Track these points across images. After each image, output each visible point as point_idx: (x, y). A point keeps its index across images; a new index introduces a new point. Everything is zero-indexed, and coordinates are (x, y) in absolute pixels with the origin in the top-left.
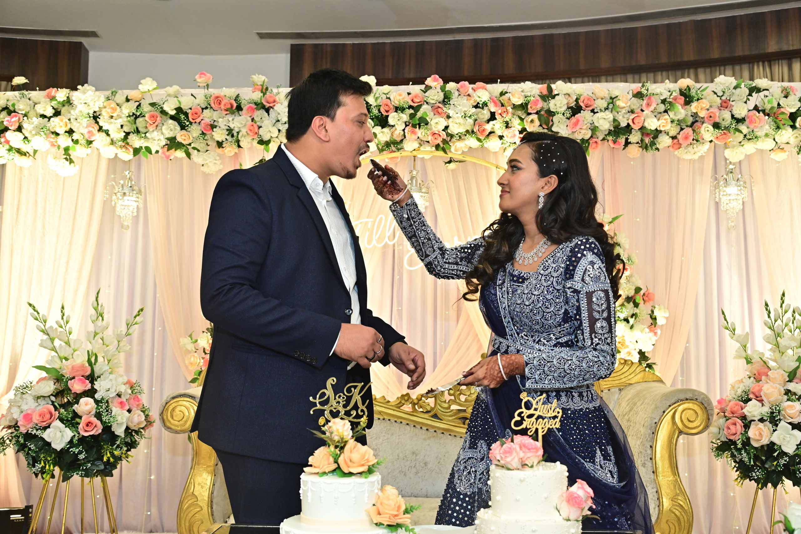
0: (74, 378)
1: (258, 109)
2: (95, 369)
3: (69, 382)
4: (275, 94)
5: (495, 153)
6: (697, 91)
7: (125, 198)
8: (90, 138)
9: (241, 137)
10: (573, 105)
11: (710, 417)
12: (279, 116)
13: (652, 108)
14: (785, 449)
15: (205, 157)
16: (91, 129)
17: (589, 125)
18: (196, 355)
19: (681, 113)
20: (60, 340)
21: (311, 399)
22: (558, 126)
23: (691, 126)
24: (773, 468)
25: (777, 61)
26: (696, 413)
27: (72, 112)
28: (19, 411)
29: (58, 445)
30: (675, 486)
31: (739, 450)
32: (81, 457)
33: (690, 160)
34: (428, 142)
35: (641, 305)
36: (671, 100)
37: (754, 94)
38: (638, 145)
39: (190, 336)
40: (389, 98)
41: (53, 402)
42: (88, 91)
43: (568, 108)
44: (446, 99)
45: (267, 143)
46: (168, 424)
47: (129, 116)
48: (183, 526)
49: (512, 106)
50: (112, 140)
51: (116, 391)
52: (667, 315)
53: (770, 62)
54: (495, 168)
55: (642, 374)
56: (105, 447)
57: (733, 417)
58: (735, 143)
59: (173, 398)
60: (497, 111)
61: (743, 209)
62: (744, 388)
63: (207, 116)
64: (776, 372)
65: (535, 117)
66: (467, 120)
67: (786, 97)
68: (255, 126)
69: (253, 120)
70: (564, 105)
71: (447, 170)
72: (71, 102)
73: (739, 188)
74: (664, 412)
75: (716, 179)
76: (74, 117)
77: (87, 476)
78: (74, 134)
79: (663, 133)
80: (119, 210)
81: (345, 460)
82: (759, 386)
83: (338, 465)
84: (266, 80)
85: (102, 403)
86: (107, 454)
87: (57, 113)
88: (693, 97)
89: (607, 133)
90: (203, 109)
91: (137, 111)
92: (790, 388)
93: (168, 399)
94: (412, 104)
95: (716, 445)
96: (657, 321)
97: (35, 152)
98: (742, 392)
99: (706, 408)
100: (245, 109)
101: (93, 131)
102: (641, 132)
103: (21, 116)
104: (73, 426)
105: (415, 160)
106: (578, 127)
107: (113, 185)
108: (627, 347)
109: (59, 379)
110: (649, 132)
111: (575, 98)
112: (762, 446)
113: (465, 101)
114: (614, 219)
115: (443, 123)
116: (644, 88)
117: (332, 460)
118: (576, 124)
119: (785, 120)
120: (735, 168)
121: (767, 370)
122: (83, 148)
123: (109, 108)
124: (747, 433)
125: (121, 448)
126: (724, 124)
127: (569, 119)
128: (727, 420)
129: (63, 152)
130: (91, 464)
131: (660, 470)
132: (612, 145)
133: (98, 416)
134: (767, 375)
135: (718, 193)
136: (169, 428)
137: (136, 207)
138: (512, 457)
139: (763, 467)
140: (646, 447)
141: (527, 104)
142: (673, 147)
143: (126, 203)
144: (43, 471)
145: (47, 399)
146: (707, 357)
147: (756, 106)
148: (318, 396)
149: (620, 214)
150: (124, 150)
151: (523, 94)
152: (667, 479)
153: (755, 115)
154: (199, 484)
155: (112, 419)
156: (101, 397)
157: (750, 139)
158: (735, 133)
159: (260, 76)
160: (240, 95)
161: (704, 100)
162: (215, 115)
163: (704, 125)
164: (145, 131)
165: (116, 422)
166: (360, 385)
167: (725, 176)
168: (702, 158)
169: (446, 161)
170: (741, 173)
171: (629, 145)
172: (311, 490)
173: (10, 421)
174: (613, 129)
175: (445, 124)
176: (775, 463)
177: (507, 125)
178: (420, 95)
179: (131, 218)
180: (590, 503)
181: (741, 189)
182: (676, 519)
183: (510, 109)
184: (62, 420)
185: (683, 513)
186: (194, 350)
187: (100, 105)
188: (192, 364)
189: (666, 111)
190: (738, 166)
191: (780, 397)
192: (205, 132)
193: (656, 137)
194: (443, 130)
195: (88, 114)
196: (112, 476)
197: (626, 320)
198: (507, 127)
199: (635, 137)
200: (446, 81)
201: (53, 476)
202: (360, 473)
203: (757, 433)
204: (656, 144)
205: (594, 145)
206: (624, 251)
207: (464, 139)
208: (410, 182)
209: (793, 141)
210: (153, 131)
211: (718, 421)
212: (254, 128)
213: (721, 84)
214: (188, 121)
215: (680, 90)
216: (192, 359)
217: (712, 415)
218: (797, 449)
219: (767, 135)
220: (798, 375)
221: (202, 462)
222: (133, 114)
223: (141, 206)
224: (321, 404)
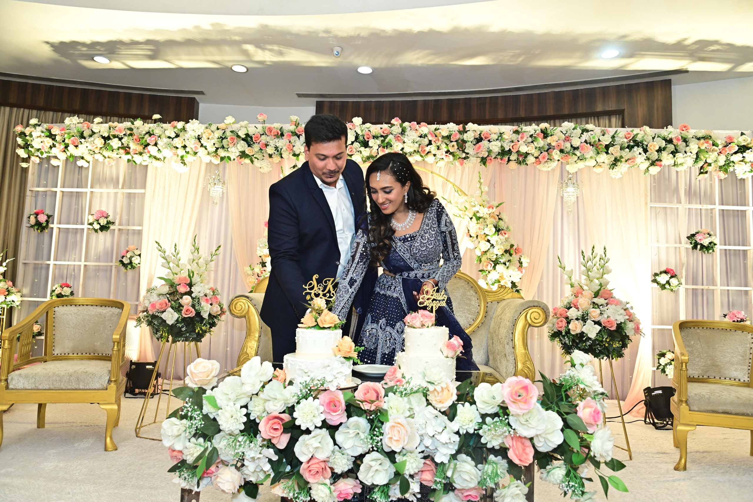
0: (180, 284)
1: (293, 136)
2: (192, 280)
3: (178, 287)
5: (432, 164)
6: (551, 131)
7: (216, 186)
8: (195, 150)
9: (283, 152)
10: (477, 137)
13: (524, 140)
14: (590, 336)
15: (261, 163)
16: (196, 145)
17: (487, 149)
18: (253, 277)
19: (541, 143)
20: (173, 263)
21: (304, 286)
22: (468, 149)
23: (547, 151)
24: (583, 347)
25: (602, 116)
26: (539, 314)
27: (186, 135)
28: (148, 302)
29: (170, 322)
30: (525, 356)
31: (564, 336)
32: (183, 329)
33: (546, 171)
35: (514, 255)
36: (535, 135)
37: (584, 133)
38: (515, 161)
39: (250, 266)
40: (370, 131)
41: (168, 298)
42: (195, 123)
43: (475, 139)
44: (403, 132)
45: (297, 155)
46: (233, 312)
47: (219, 138)
49: (442, 137)
50: (208, 152)
51: (204, 293)
52: (529, 261)
53: (598, 116)
54: (431, 173)
55: (511, 294)
56: (197, 324)
57: (561, 317)
58: (572, 162)
59: (236, 297)
60: (433, 139)
61: (577, 201)
62: (568, 301)
63: (264, 139)
64: (587, 292)
65: (455, 143)
66: (415, 144)
67: (603, 135)
69: (290, 142)
70: (472, 137)
72: (186, 129)
73: (574, 188)
74: (521, 313)
75: (561, 183)
76: (187, 138)
77: (186, 340)
78: (187, 148)
79: (530, 155)
80: (212, 193)
81: (321, 320)
82: (577, 300)
83: (317, 323)
84: (298, 119)
85: (195, 299)
86: (198, 329)
87: (177, 136)
88: (548, 134)
89: (497, 154)
90: (261, 135)
91: (223, 135)
92: (594, 302)
93: (233, 298)
94: (383, 134)
95: (551, 334)
96: (523, 265)
97: (165, 158)
98: (567, 303)
99: (545, 312)
100: (285, 135)
101: (198, 146)
102: (517, 154)
103: (157, 137)
104: (179, 311)
106: (480, 150)
107: (209, 178)
108: (505, 279)
109: (172, 285)
110: (522, 154)
111: (479, 133)
112: (577, 334)
113: (414, 133)
114: (500, 204)
116: (520, 128)
117: (314, 320)
118: (479, 148)
119: (602, 148)
120: (572, 176)
121: (582, 291)
122: (192, 156)
123: (207, 133)
124: (568, 326)
125: (206, 326)
126: (566, 150)
127: (475, 145)
128: (557, 319)
129: (180, 159)
130: (189, 334)
131: (517, 347)
132: (500, 161)
133: (193, 306)
134: (582, 294)
135: (562, 191)
136: (233, 314)
137: (221, 192)
138: (417, 321)
139: (577, 347)
140: (510, 334)
141: (450, 136)
142: (536, 163)
143: (216, 189)
144: (161, 337)
145: (165, 296)
146: (553, 289)
147: (586, 140)
148: (308, 285)
149: (504, 202)
150: (215, 158)
151: (448, 130)
152: (521, 352)
153: (585, 145)
154: (250, 347)
155: (201, 309)
156: (195, 296)
157: (581, 160)
158: (572, 156)
159: (295, 116)
160: (283, 128)
161: (555, 136)
162: (268, 139)
163: (555, 150)
164: (227, 147)
165: (203, 310)
166: (332, 279)
167: (567, 182)
168: (553, 170)
170: (576, 179)
171: (510, 162)
172: (302, 337)
173: (144, 308)
174: (501, 152)
175: (402, 146)
176: (584, 344)
178: (388, 130)
179: (219, 198)
180: (461, 349)
181: (576, 189)
183: (440, 138)
184: (172, 308)
185: (529, 372)
186: (252, 274)
187: (202, 131)
188: (250, 282)
189: (532, 142)
190: (575, 175)
191: (588, 306)
192: (262, 148)
193: (526, 157)
195: (195, 136)
196: (201, 342)
197: (505, 264)
198: (438, 149)
199: (513, 157)
200: (403, 122)
201: (168, 341)
202: (329, 328)
203: (574, 326)
204: (526, 161)
205: (489, 161)
206: (505, 223)
207: (413, 156)
209: (607, 161)
210: (232, 147)
211: (552, 320)
212: (290, 146)
213: (565, 127)
214: (252, 141)
215: (541, 130)
216: (251, 279)
217: (549, 316)
218: (597, 336)
219: (591, 158)
220: (600, 294)
221: (252, 334)
222: (221, 137)
223: (225, 191)
224: (309, 289)
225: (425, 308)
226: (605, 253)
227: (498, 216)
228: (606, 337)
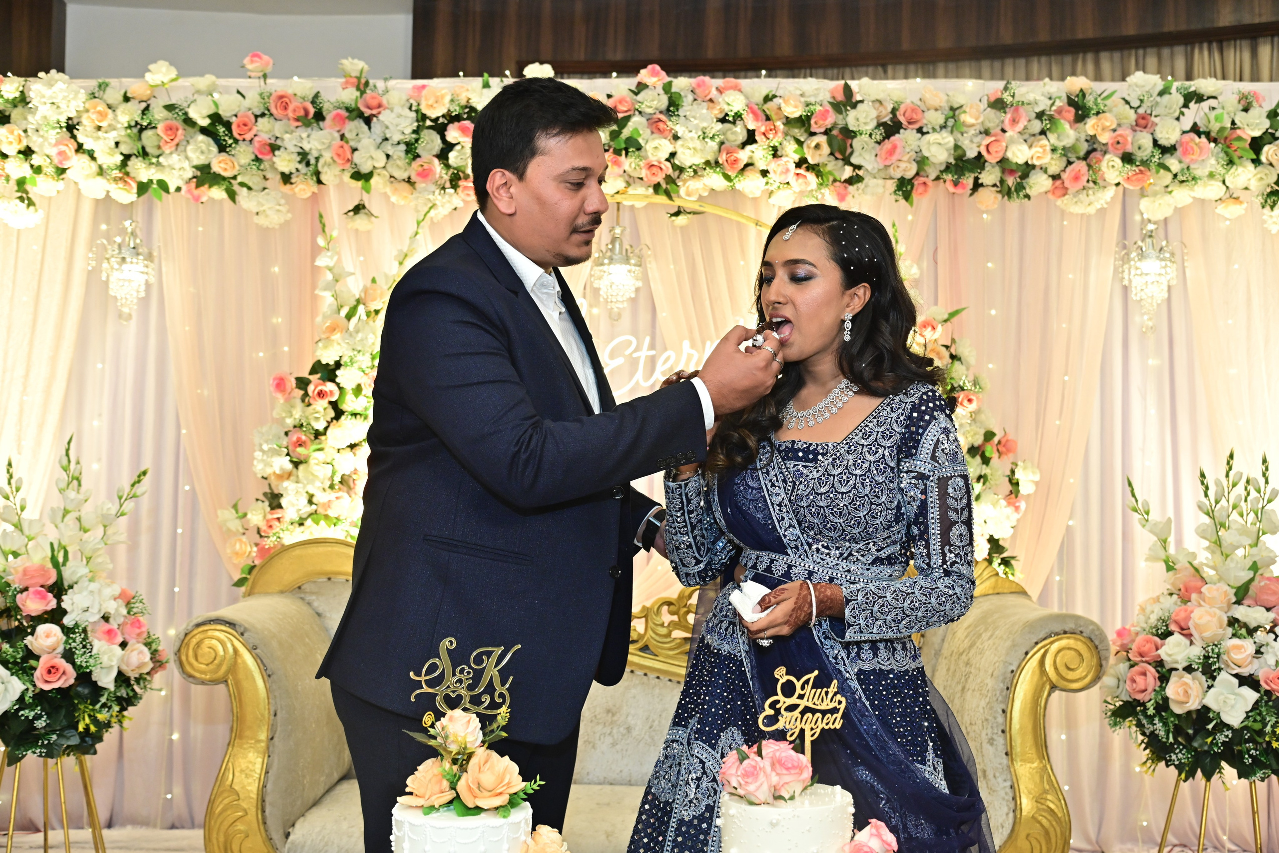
0: (26, 589)
1: (351, 119)
2: (63, 573)
3: (19, 596)
4: (381, 92)
5: (755, 199)
6: (1096, 99)
7: (124, 266)
8: (61, 163)
9: (323, 166)
10: (887, 119)
11: (1104, 663)
12: (387, 131)
13: (1020, 126)
14: (1226, 719)
15: (261, 200)
16: (63, 148)
17: (913, 154)
18: (244, 538)
19: (1068, 136)
21: (412, 675)
22: (860, 155)
23: (1086, 157)
24: (1206, 748)
25: (1233, 42)
26: (1080, 655)
27: (30, 118)
30: (1042, 777)
31: (1151, 718)
32: (40, 724)
33: (1082, 215)
34: (641, 179)
35: (995, 461)
36: (1052, 113)
37: (1192, 105)
38: (995, 189)
39: (235, 507)
42: (57, 81)
43: (879, 125)
44: (673, 105)
45: (367, 177)
46: (188, 669)
47: (130, 127)
48: (215, 841)
49: (784, 120)
50: (100, 167)
51: (100, 610)
52: (1037, 478)
53: (1220, 42)
54: (754, 225)
55: (993, 579)
56: (82, 707)
57: (1143, 662)
58: (1157, 188)
59: (198, 625)
60: (759, 127)
61: (1169, 299)
62: (1160, 613)
63: (265, 130)
64: (1214, 587)
65: (822, 139)
66: (707, 143)
67: (1246, 110)
68: (346, 147)
69: (342, 137)
70: (872, 120)
71: (674, 227)
72: (28, 100)
73: (1163, 263)
74: (1027, 653)
75: (1125, 247)
76: (34, 127)
77: (49, 754)
78: (34, 156)
79: (1037, 169)
80: (114, 289)
82: (1186, 611)
83: (457, 793)
84: (366, 67)
85: (74, 633)
86: (84, 719)
88: (1090, 109)
89: (943, 167)
90: (256, 117)
91: (142, 118)
92: (1236, 616)
93: (190, 628)
95: (1112, 707)
96: (1020, 488)
98: (1158, 620)
99: (1096, 647)
100: (329, 118)
101: (67, 151)
102: (1001, 167)
104: (24, 673)
105: (618, 209)
106: (895, 158)
107: (103, 244)
110: (1014, 168)
111: (890, 107)
112: (1189, 713)
113: (705, 111)
114: (953, 315)
115: (665, 147)
116: (1008, 93)
117: (446, 784)
118: (891, 152)
119: (1243, 149)
120: (1157, 229)
121: (1200, 583)
122: (50, 180)
123: (93, 113)
124: (1164, 689)
125: (110, 708)
126: (1140, 155)
127: (879, 143)
128: (1132, 666)
129: (16, 188)
130: (58, 735)
131: (1018, 749)
132: (951, 189)
133: (69, 655)
134: (1201, 592)
135: (1127, 271)
136: (190, 676)
137: (143, 282)
138: (758, 784)
139: (1188, 747)
140: (996, 712)
141: (808, 118)
142: (1054, 193)
143: (126, 275)
146: (1102, 542)
147: (1195, 124)
148: (424, 670)
149: (963, 306)
150: (121, 185)
151: (803, 99)
152: (1029, 765)
153: (1192, 140)
154: (242, 771)
155: (92, 661)
156: (74, 623)
157: (1183, 182)
158: (1158, 172)
159: (356, 61)
160: (322, 94)
161: (1107, 115)
162: (278, 128)
163: (1108, 157)
164: (157, 152)
165: (99, 666)
167: (1140, 243)
168: (1102, 211)
169: (672, 212)
170: (1166, 238)
171: (981, 189)
172: (409, 837)
174: (953, 162)
175: (671, 149)
176: (1209, 740)
177: (776, 153)
178: (628, 99)
179: (135, 301)
181: (1166, 266)
182: (1043, 833)
183: (780, 125)
184: (5, 663)
185: (1054, 823)
186: (242, 531)
187: (78, 106)
188: (237, 554)
189: (1043, 133)
190: (1162, 225)
191: (1221, 631)
192: (260, 156)
193: (1025, 176)
194: (667, 160)
195: (58, 122)
196: (95, 753)
198: (775, 155)
199: (989, 176)
200: (673, 76)
202: (495, 809)
203: (1181, 691)
204: (1024, 188)
205: (921, 189)
206: (968, 369)
207: (702, 176)
208: (610, 246)
209: (1254, 185)
210: (171, 153)
211: (1116, 667)
212: (344, 151)
213: (1137, 86)
214: (231, 137)
215: (1069, 98)
216: (238, 546)
217: (1107, 659)
218: (1248, 717)
219: (1211, 175)
220: (1252, 592)
221: (248, 733)
222: (137, 123)
223: (152, 280)
224: (429, 683)
226: (1264, 475)
227: (947, 347)
228: (1274, 720)
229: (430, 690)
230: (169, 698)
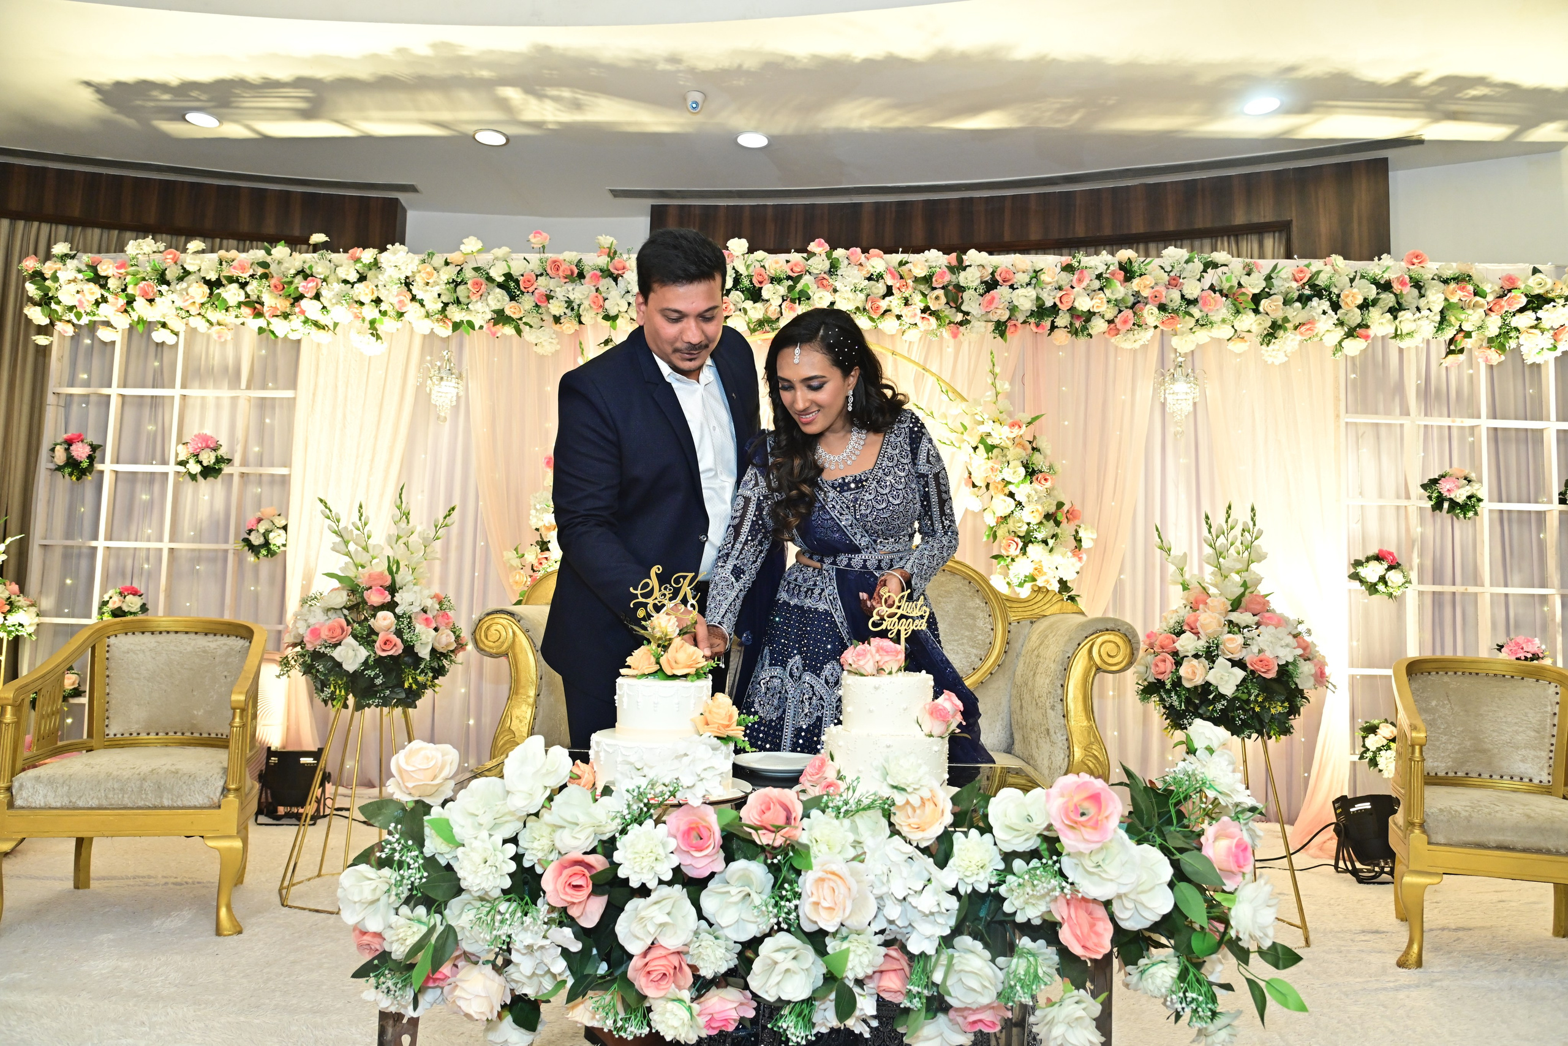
0: (370, 588)
1: (603, 277)
2: (396, 579)
3: (366, 593)
4: (623, 259)
5: (892, 336)
6: (1139, 265)
7: (443, 383)
8: (400, 309)
9: (583, 311)
10: (988, 278)
11: (1135, 653)
13: (1084, 284)
14: (1222, 690)
15: (539, 335)
16: (402, 298)
17: (1007, 304)
18: (522, 572)
19: (1119, 292)
20: (356, 544)
21: (632, 589)
22: (968, 304)
23: (1132, 307)
24: (1209, 714)
25: (1244, 236)
26: (1118, 646)
27: (380, 277)
28: (305, 625)
29: (350, 666)
30: (1089, 733)
31: (1168, 692)
32: (379, 681)
33: (1130, 349)
35: (1064, 525)
36: (1108, 275)
37: (1209, 270)
38: (1066, 329)
39: (516, 550)
40: (763, 267)
41: (345, 616)
42: (399, 252)
43: (982, 283)
44: (833, 269)
45: (614, 318)
46: (481, 645)
47: (448, 283)
49: (914, 279)
50: (427, 312)
51: (421, 605)
52: (1095, 536)
53: (1236, 235)
55: (1059, 604)
56: (407, 671)
57: (1163, 652)
58: (1184, 330)
59: (488, 614)
60: (895, 284)
61: (1194, 412)
62: (1177, 619)
63: (543, 285)
64: (1216, 600)
65: (941, 292)
66: (857, 294)
67: (1249, 274)
68: (600, 297)
69: (597, 290)
70: (977, 279)
72: (379, 265)
73: (1189, 386)
74: (1079, 644)
75: (1161, 373)
76: (382, 283)
77: (385, 704)
78: (382, 304)
79: (1097, 315)
80: (435, 399)
81: (668, 661)
82: (1195, 616)
83: (661, 665)
84: (615, 242)
85: (403, 618)
86: (408, 680)
87: (362, 278)
88: (1135, 272)
89: (1028, 314)
90: (537, 276)
91: (458, 277)
92: (1231, 619)
93: (482, 617)
94: (791, 274)
95: (1142, 687)
96: (1083, 544)
97: (336, 325)
98: (1175, 624)
99: (1130, 642)
100: (588, 276)
101: (405, 300)
102: (1070, 313)
103: (320, 281)
104: (368, 644)
106: (993, 306)
107: (428, 368)
108: (1045, 574)
109: (354, 589)
110: (1080, 314)
111: (991, 270)
112: (1196, 687)
113: (856, 272)
114: (1034, 419)
115: (827, 297)
116: (1075, 261)
117: (653, 660)
118: (991, 302)
119: (1246, 301)
120: (1185, 360)
121: (1206, 597)
122: (392, 321)
123: (424, 273)
124: (1177, 670)
125: (426, 674)
126: (1171, 306)
127: (982, 295)
128: (1155, 656)
129: (369, 326)
130: (390, 691)
131: (1072, 714)
132: (1035, 329)
133: (399, 633)
134: (1206, 604)
135: (1163, 391)
136: (482, 650)
137: (455, 395)
138: (867, 661)
139: (1197, 713)
140: (1057, 687)
141: (931, 277)
142: (1109, 333)
143: (444, 389)
144: (333, 697)
145: (339, 612)
146: (1145, 592)
147: (1212, 284)
148: (639, 586)
149: (1043, 413)
150: (441, 324)
151: (927, 265)
152: (1080, 724)
153: (1210, 295)
154: (517, 717)
155: (414, 638)
156: (402, 612)
157: (1203, 325)
158: (1184, 318)
159: (608, 238)
160: (584, 260)
161: (1148, 277)
162: (552, 284)
163: (1148, 306)
164: (466, 301)
165: (419, 642)
166: (691, 575)
167: (1173, 371)
168: (1145, 347)
170: (1192, 367)
171: (1056, 330)
172: (628, 695)
173: (295, 637)
174: (1036, 310)
175: (831, 299)
176: (1211, 708)
177: (907, 303)
178: (801, 264)
179: (449, 408)
180: (959, 718)
181: (1192, 388)
182: (1089, 773)
183: (910, 282)
184: (355, 637)
185: (1097, 766)
186: (520, 567)
187: (413, 269)
188: (516, 582)
189: (1101, 289)
190: (1190, 358)
191: (1220, 629)
192: (539, 304)
193: (1088, 320)
195: (399, 280)
196: (415, 707)
197: (1045, 542)
199: (1062, 320)
200: (833, 248)
201: (346, 706)
202: (685, 676)
203: (1190, 671)
204: (1088, 329)
205: (1013, 329)
206: (1045, 458)
209: (1255, 329)
210: (477, 302)
211: (1144, 658)
212: (599, 300)
213: (1170, 257)
214: (519, 289)
215: (1120, 263)
216: (517, 577)
217: (1138, 649)
218: (1237, 690)
219: (1224, 321)
220: (1243, 604)
221: (521, 691)
222: (454, 281)
223: (462, 394)
224: (643, 596)
225: (883, 634)
226: (1252, 519)
227: (1030, 442)
228: (1257, 692)
229: (644, 600)
230: (468, 694)
